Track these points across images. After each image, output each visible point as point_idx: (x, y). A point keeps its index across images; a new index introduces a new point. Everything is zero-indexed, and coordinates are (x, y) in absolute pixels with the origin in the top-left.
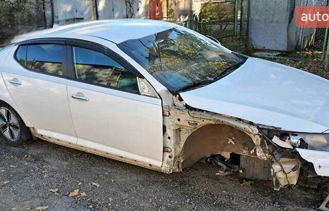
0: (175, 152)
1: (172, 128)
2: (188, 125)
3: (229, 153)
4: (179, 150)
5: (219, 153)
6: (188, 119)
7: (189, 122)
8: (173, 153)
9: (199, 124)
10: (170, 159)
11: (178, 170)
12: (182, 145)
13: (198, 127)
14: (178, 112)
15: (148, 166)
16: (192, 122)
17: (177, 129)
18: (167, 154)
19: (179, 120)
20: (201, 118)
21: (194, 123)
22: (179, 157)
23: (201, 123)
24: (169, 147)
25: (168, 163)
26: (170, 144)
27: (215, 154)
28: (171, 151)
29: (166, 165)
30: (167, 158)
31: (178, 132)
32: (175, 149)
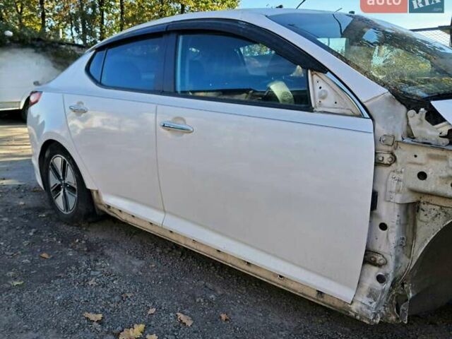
0: (396, 268)
1: (398, 198)
4: (408, 263)
8: (389, 270)
10: (378, 286)
11: (394, 317)
14: (422, 153)
15: (314, 294)
17: (408, 204)
18: (374, 271)
22: (403, 284)
24: (380, 251)
25: (371, 294)
26: (386, 244)
28: (386, 263)
29: (366, 300)
30: (370, 281)
31: (410, 212)
32: (397, 260)
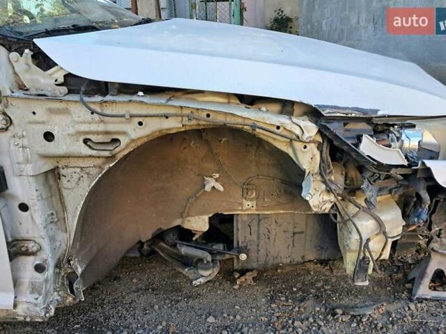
0: (53, 250)
1: (29, 170)
2: (85, 150)
3: (206, 218)
4: (66, 238)
5: (177, 222)
6: (84, 128)
7: (86, 141)
8: (46, 255)
9: (124, 141)
10: (39, 277)
11: (70, 299)
12: (73, 222)
13: (123, 149)
14: (41, 108)
16: (100, 138)
17: (46, 173)
18: (29, 263)
19: (49, 136)
20: (132, 116)
21: (108, 139)
22: (69, 261)
23: (133, 134)
24: (30, 236)
25: (34, 289)
26: (34, 226)
27: (165, 228)
29: (31, 298)
31: (52, 181)
32: (52, 240)
